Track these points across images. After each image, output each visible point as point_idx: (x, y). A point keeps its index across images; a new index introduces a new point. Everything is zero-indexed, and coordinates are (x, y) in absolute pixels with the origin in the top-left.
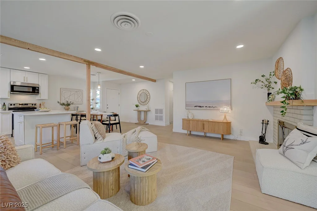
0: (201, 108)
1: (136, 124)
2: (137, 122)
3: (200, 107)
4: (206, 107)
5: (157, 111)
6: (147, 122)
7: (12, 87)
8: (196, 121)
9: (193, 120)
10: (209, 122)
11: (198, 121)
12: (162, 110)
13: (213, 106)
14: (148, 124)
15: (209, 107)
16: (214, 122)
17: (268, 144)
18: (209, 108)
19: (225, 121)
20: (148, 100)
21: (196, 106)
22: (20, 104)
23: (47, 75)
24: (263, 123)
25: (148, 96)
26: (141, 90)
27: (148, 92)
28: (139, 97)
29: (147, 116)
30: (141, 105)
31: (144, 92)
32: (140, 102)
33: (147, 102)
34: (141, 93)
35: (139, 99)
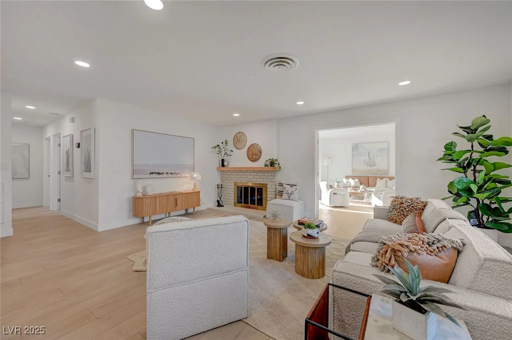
0: (161, 176)
3: (159, 173)
4: (167, 173)
8: (165, 197)
9: (162, 196)
10: (182, 194)
11: (168, 196)
13: (177, 172)
15: (171, 173)
16: (186, 193)
17: (223, 206)
18: (170, 175)
19: (196, 191)
21: (152, 173)
24: (218, 188)
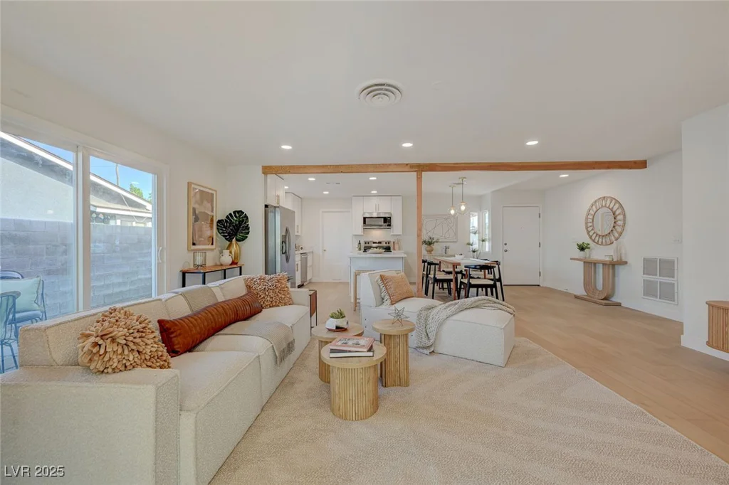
1: (577, 297)
2: (581, 291)
5: (649, 266)
6: (615, 299)
7: (365, 218)
12: (673, 262)
14: (619, 305)
20: (619, 229)
22: (374, 243)
23: (401, 197)
25: (620, 217)
26: (596, 202)
27: (617, 205)
28: (591, 220)
29: (616, 278)
30: (597, 243)
31: (605, 206)
32: (595, 235)
33: (617, 235)
34: (595, 210)
35: (591, 228)
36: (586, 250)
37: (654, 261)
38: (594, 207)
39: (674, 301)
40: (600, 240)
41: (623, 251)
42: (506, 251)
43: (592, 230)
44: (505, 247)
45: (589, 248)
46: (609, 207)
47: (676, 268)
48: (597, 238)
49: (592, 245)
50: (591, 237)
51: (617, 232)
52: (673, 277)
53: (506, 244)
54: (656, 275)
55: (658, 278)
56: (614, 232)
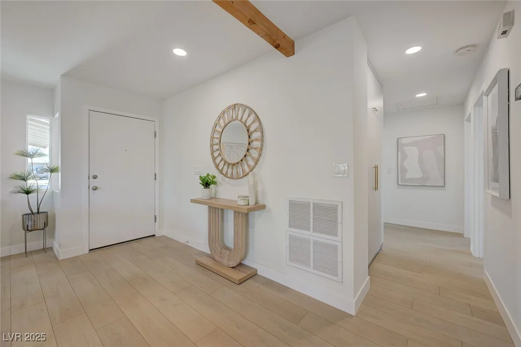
25: (255, 135)
26: (224, 113)
27: (252, 117)
28: (217, 141)
29: (250, 230)
30: (226, 175)
31: (237, 119)
32: (222, 163)
33: (252, 163)
34: (223, 125)
35: (218, 153)
36: (212, 186)
37: (305, 206)
38: (222, 120)
39: (336, 275)
40: (230, 171)
41: (260, 189)
42: (95, 189)
43: (220, 155)
44: (94, 183)
45: (215, 183)
46: (241, 121)
47: (339, 220)
48: (226, 167)
49: (219, 178)
50: (217, 166)
51: (253, 158)
52: (336, 235)
53: (95, 177)
54: (309, 230)
55: (310, 235)
56: (248, 158)
